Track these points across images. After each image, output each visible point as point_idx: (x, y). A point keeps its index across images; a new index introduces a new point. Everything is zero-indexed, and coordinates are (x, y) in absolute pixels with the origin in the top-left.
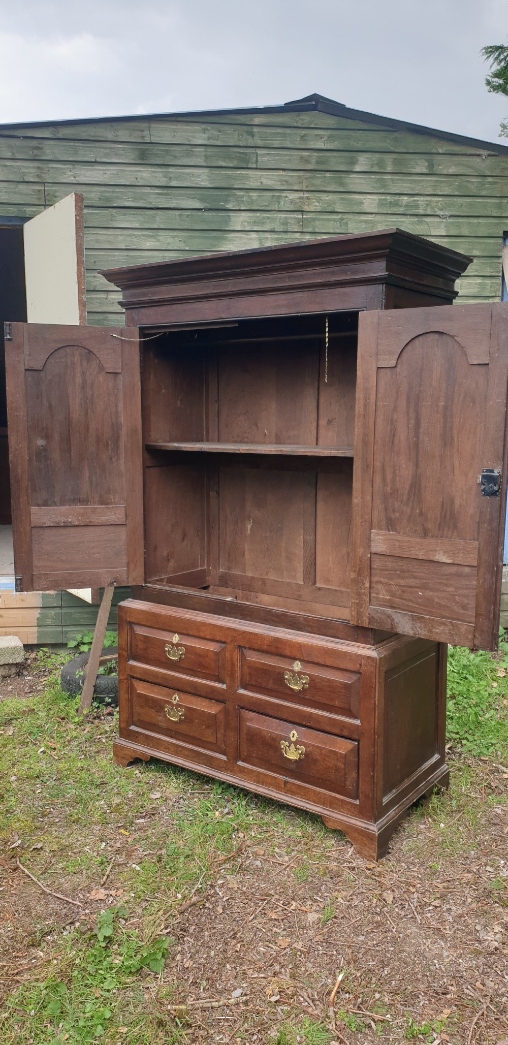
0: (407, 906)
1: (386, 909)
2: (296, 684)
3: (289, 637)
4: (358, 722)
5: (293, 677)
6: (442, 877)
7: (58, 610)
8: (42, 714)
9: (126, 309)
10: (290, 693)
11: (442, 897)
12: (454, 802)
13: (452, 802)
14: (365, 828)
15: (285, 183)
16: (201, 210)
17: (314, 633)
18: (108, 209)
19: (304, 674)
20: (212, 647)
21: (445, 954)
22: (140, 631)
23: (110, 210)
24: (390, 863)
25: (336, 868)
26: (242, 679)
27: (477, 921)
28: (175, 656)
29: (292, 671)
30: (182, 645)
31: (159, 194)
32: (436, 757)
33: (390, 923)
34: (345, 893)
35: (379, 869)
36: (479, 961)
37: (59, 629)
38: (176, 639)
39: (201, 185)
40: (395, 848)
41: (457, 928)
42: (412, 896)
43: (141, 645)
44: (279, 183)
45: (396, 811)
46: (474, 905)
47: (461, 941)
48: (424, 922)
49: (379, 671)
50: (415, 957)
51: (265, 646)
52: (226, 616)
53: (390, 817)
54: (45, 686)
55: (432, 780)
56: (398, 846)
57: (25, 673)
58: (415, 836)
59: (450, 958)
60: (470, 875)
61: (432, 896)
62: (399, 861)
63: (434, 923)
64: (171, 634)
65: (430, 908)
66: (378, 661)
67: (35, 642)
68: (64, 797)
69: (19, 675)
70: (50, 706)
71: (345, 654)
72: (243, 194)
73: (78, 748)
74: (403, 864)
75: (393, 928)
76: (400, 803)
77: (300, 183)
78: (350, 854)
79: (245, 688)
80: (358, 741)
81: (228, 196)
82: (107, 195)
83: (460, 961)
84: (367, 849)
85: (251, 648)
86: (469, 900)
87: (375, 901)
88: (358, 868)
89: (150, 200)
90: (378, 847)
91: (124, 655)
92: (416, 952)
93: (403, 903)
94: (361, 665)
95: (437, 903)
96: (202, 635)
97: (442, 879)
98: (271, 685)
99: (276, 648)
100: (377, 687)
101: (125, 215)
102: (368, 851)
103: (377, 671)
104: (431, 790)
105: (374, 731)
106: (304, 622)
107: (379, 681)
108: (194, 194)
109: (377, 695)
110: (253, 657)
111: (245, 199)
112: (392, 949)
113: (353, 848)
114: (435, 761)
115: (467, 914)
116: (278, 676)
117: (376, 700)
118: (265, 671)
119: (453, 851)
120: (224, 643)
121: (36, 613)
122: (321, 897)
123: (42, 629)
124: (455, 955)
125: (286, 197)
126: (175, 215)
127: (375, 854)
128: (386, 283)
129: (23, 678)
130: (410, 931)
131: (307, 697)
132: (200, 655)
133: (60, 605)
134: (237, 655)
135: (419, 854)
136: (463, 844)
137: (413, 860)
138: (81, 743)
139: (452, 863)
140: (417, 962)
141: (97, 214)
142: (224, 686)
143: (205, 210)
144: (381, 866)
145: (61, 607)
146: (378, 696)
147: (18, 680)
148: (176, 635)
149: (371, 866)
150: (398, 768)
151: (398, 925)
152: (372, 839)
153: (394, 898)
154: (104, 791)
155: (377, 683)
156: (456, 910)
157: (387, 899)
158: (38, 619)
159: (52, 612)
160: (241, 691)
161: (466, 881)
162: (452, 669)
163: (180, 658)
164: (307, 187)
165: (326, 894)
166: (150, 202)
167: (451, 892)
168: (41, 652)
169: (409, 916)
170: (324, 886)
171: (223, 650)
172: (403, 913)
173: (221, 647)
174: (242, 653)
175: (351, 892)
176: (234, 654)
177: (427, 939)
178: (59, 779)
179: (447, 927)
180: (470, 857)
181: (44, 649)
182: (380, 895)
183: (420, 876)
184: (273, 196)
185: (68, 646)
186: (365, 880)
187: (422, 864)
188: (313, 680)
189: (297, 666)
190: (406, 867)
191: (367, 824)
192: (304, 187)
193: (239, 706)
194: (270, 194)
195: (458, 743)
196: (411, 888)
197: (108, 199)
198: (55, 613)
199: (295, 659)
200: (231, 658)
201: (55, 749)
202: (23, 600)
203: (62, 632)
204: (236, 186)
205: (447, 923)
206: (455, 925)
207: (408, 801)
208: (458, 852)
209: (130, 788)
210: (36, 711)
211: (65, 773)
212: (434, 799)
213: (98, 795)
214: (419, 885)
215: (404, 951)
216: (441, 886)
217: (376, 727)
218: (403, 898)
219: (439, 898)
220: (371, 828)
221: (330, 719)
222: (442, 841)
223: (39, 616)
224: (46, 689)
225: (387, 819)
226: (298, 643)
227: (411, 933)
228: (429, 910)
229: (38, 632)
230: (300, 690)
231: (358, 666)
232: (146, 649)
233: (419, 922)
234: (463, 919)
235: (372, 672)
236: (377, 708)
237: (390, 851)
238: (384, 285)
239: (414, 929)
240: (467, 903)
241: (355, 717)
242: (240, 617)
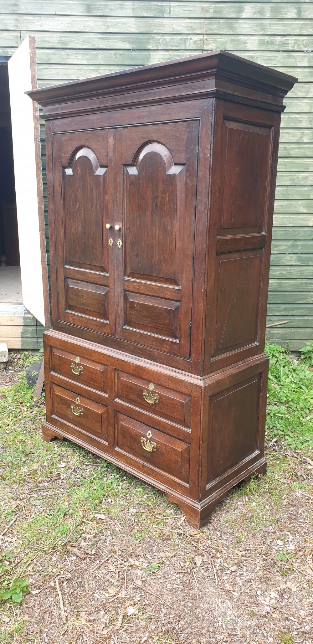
0: (210, 569)
1: (195, 570)
2: (150, 399)
3: (146, 366)
4: (189, 431)
5: (149, 394)
6: (244, 546)
7: (34, 328)
8: (9, 399)
9: (46, 120)
10: (146, 404)
11: (239, 564)
12: (267, 486)
13: (266, 485)
14: (192, 505)
15: (190, 29)
16: (130, 50)
17: (164, 364)
18: (65, 50)
19: (156, 393)
20: (99, 368)
21: (229, 613)
22: (57, 353)
23: (66, 50)
24: (208, 530)
25: (168, 533)
26: (118, 392)
27: (260, 586)
28: (77, 372)
29: (148, 390)
30: (81, 365)
31: (100, 38)
32: (257, 452)
33: (195, 584)
34: (168, 554)
35: (198, 536)
36: (253, 622)
37: (35, 340)
38: (78, 360)
39: (129, 31)
40: (215, 519)
41: (244, 591)
42: (216, 560)
43: (57, 362)
44: (186, 29)
45: (218, 493)
46: (260, 573)
47: (243, 603)
48: (220, 584)
49: (204, 396)
50: (206, 613)
51: (132, 371)
52: (109, 347)
53: (212, 498)
54: (19, 378)
55: (252, 469)
56: (218, 518)
57: (10, 368)
58: (232, 511)
59: (231, 617)
60: (264, 547)
61: (232, 562)
62: (215, 530)
63: (226, 585)
64: (75, 356)
65: (227, 572)
66: (203, 389)
67: (20, 348)
68: (2, 461)
69: (6, 369)
70: (16, 394)
71: (182, 382)
72: (160, 37)
73: (24, 426)
74: (218, 533)
75: (196, 587)
76: (223, 487)
77: (201, 28)
78: (181, 522)
79: (120, 398)
80: (190, 444)
81: (149, 39)
82: (64, 39)
83: (239, 620)
84: (193, 520)
85: (122, 371)
86: (258, 568)
87: (188, 563)
88: (184, 534)
89: (94, 43)
90: (200, 520)
91: (47, 368)
92: (208, 609)
93: (209, 566)
94: (192, 391)
95: (232, 569)
96: (93, 358)
97: (243, 548)
98: (135, 398)
99: (138, 373)
100: (202, 407)
101: (76, 54)
102: (194, 521)
103: (202, 396)
104: (250, 476)
105: (200, 438)
106: (158, 356)
107: (204, 403)
108: (125, 38)
109: (202, 413)
110: (124, 378)
111: (161, 41)
112: (190, 605)
113: (184, 518)
114: (255, 456)
115: (253, 580)
116: (139, 393)
117: (201, 417)
118: (131, 388)
119: (257, 525)
120: (106, 365)
121: (20, 329)
122: (151, 556)
123: (25, 339)
124: (236, 614)
125: (191, 39)
126: (112, 54)
127: (198, 524)
128: (216, 98)
129: (8, 372)
130: (208, 590)
131: (157, 409)
132: (92, 373)
133: (36, 324)
134: (114, 375)
135: (231, 525)
136: (266, 520)
137: (226, 530)
138: (27, 421)
139: (254, 536)
140: (206, 617)
141: (57, 54)
142: (106, 396)
143: (133, 50)
144: (201, 534)
145: (36, 326)
146: (203, 415)
147: (5, 373)
148: (78, 357)
149: (193, 534)
150: (221, 463)
151: (200, 584)
152: (196, 514)
153: (203, 561)
154: (29, 459)
155: (202, 404)
156: (247, 576)
157: (197, 562)
158: (21, 333)
159: (30, 329)
160: (117, 400)
161: (260, 552)
162: (293, 380)
163: (80, 373)
164: (206, 31)
165: (155, 554)
166: (94, 45)
167: (246, 560)
168: (23, 354)
169: (211, 578)
170: (156, 547)
171: (106, 370)
172: (206, 575)
173: (105, 368)
174: (118, 374)
175: (173, 554)
176: (113, 374)
177: (219, 598)
178: (5, 448)
179: (236, 590)
180: (268, 531)
181: (26, 352)
182: (193, 558)
183: (228, 544)
184: (181, 39)
185: (40, 352)
186: (186, 545)
187: (232, 534)
188: (161, 397)
189: (152, 387)
190: (220, 535)
191: (194, 502)
192: (204, 31)
193: (116, 410)
194: (179, 37)
195: (283, 438)
196: (218, 554)
197: (64, 43)
198: (33, 329)
199: (150, 382)
200: (111, 377)
201: (8, 425)
202: (11, 320)
203: (37, 342)
204: (155, 32)
205: (237, 585)
206: (242, 588)
207: (229, 485)
208: (260, 526)
209: (46, 458)
210: (6, 396)
211: (9, 443)
212: (252, 484)
213: (24, 462)
214: (225, 552)
215: (199, 607)
216: (240, 554)
217: (201, 436)
218: (209, 562)
219: (236, 564)
220: (196, 505)
221: (172, 426)
222: (251, 516)
223: (22, 331)
224: (19, 380)
225: (210, 499)
226: (152, 371)
227: (208, 592)
228: (226, 574)
229: (22, 341)
230: (153, 404)
231: (190, 391)
232: (60, 365)
233: (217, 583)
234: (250, 583)
235: (199, 397)
236: (202, 423)
237: (211, 521)
238: (214, 99)
239: (212, 589)
240: (256, 571)
241: (188, 427)
242: (118, 348)
